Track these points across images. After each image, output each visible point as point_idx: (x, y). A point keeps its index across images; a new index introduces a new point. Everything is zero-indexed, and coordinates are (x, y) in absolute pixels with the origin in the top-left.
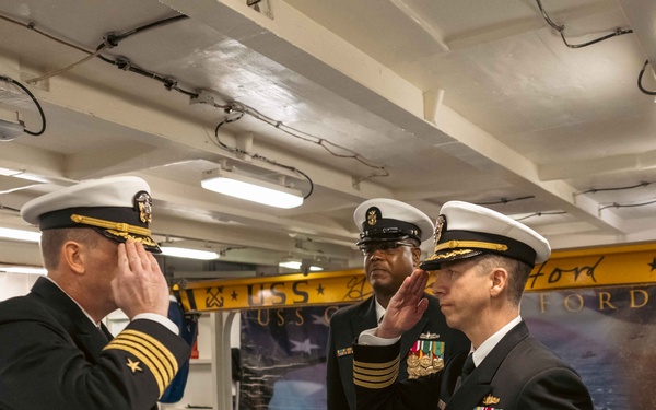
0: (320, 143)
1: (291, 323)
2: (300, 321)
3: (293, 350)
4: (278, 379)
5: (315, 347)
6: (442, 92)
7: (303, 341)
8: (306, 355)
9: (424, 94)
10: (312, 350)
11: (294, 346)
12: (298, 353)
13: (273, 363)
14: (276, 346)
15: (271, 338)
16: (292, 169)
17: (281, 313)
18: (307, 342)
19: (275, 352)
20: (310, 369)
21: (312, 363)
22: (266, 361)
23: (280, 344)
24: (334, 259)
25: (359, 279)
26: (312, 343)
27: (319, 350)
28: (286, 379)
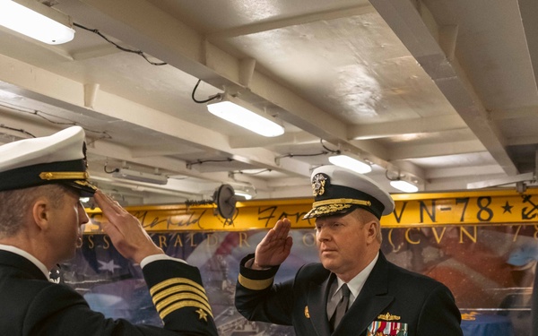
0: (35, 113)
1: (99, 246)
2: (106, 245)
3: (100, 269)
4: (86, 292)
5: (118, 267)
6: (98, 86)
7: (108, 262)
8: (110, 273)
9: (85, 86)
10: (115, 269)
11: (101, 265)
12: (105, 271)
13: (84, 278)
14: (87, 265)
15: (83, 258)
16: (22, 131)
17: (91, 238)
18: (112, 262)
19: (86, 270)
20: (113, 285)
21: (114, 280)
22: (78, 277)
23: (90, 263)
24: (127, 196)
25: (141, 214)
26: (115, 263)
27: (120, 270)
28: (93, 292)
